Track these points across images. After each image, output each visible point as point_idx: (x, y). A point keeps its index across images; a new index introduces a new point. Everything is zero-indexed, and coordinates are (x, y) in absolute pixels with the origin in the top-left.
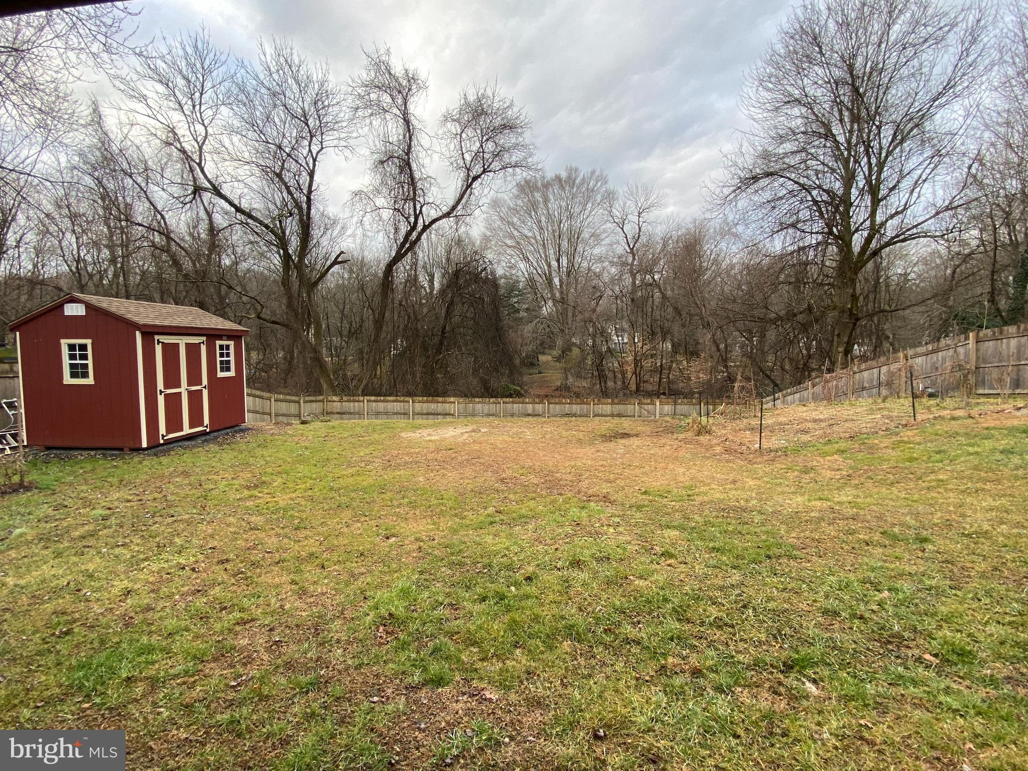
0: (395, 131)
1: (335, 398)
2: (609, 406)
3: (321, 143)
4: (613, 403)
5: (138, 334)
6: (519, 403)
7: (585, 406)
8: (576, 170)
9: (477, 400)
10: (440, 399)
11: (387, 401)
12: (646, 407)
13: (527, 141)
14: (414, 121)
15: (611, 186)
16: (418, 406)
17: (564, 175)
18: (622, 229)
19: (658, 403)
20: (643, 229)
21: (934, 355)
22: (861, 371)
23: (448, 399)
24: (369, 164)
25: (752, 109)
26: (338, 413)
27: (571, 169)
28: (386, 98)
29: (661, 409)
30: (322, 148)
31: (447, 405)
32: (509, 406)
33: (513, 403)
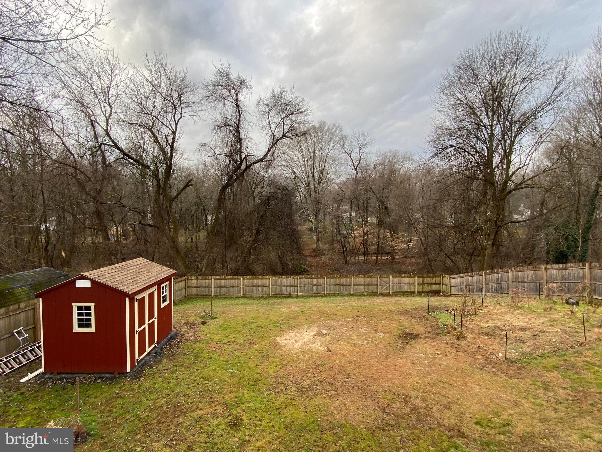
0: (231, 112)
1: (193, 278)
2: (362, 279)
3: (181, 114)
4: (364, 277)
5: (127, 300)
6: (309, 278)
7: (348, 279)
8: (325, 123)
9: (283, 277)
10: (260, 277)
11: (227, 279)
12: (384, 279)
13: (309, 119)
14: (241, 105)
15: (343, 133)
16: (246, 282)
17: (317, 125)
18: (350, 156)
19: (391, 277)
20: (362, 157)
21: (564, 271)
22: (517, 271)
23: (265, 277)
24: (212, 127)
25: (437, 104)
26: (195, 287)
27: (321, 122)
28: (225, 91)
29: (393, 281)
30: (181, 117)
31: (265, 280)
32: (303, 280)
33: (305, 278)
